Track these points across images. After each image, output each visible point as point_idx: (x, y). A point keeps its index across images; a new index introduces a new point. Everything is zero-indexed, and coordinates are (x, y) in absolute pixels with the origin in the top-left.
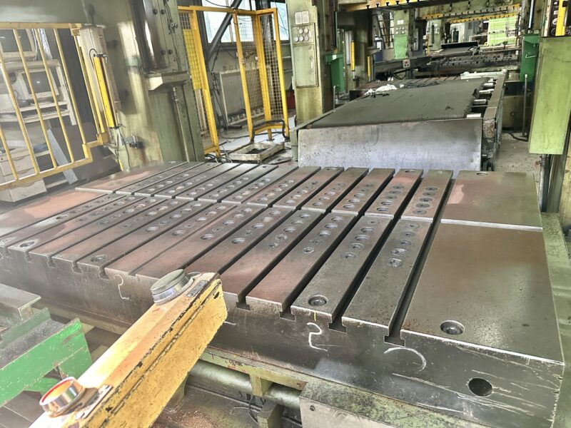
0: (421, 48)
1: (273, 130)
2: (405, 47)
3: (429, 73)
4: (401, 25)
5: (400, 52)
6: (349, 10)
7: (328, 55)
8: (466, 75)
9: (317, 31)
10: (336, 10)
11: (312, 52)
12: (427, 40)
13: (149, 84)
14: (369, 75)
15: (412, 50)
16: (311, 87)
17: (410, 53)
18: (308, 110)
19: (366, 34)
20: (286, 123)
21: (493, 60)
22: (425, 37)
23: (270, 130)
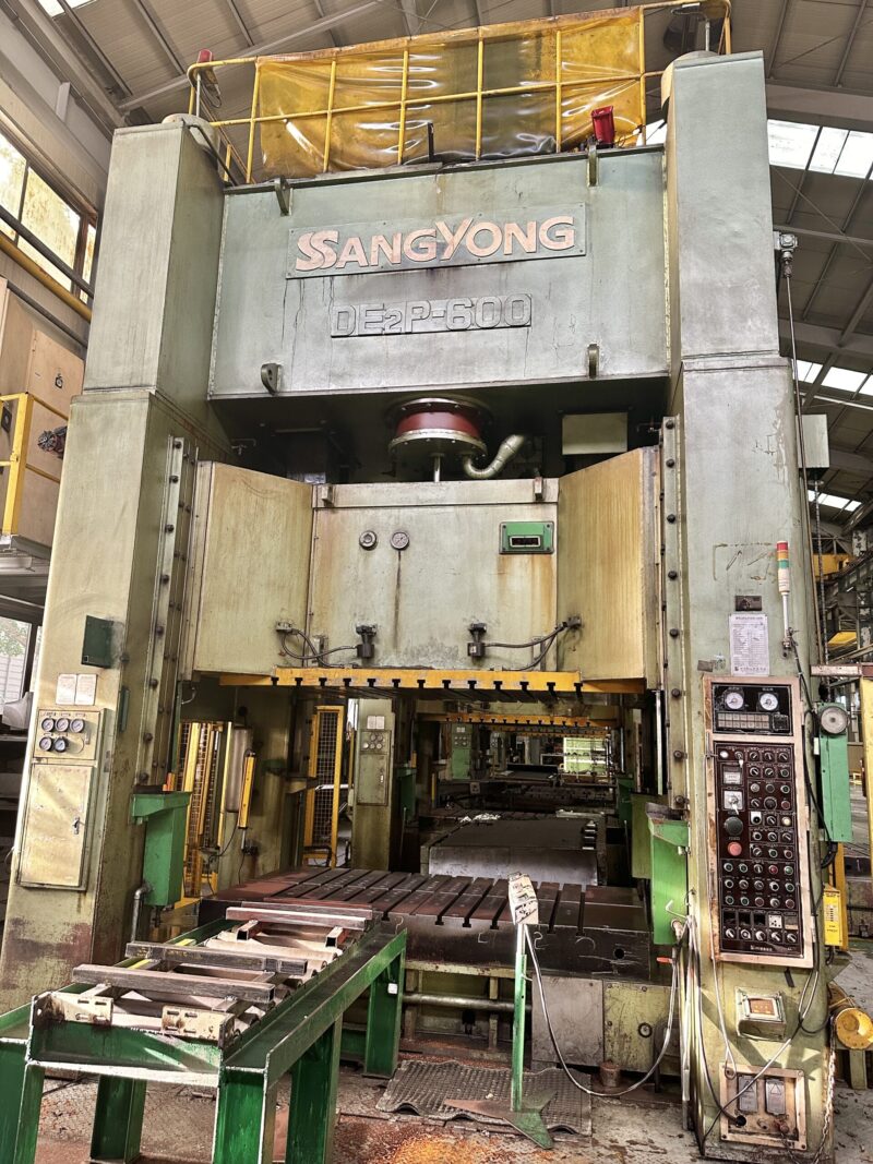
2: (466, 763)
3: (499, 805)
4: (461, 734)
5: (463, 770)
8: (562, 813)
9: (393, 740)
10: (413, 717)
11: (383, 763)
13: (289, 788)
14: (433, 798)
15: (475, 769)
16: (377, 805)
17: (473, 773)
18: (370, 835)
20: (333, 850)
21: (582, 797)
22: (488, 753)
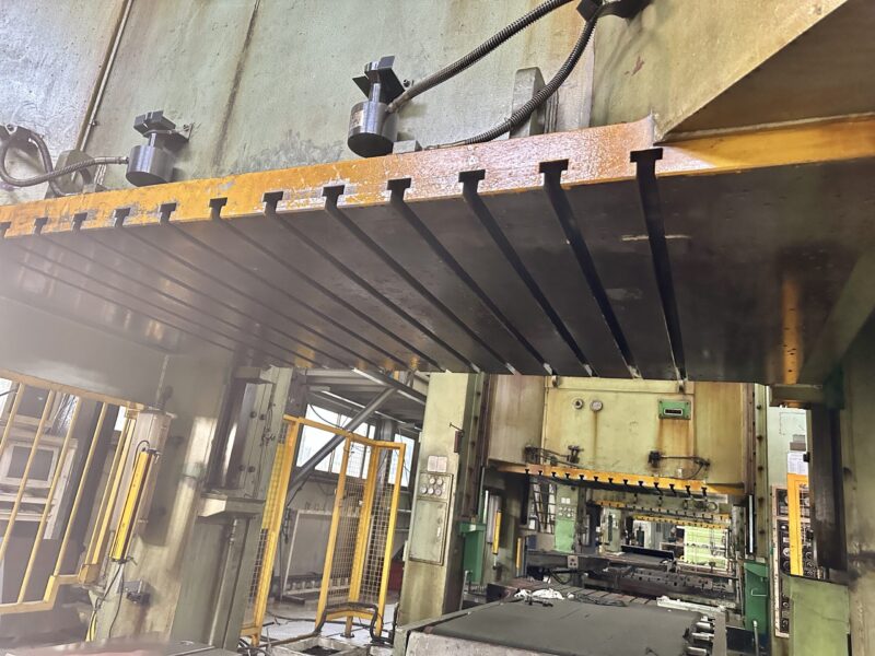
0: (594, 543)
1: (356, 620)
2: (570, 536)
3: (605, 584)
4: (566, 505)
5: (564, 542)
6: (502, 469)
7: (464, 522)
8: (665, 602)
9: (454, 486)
10: (484, 463)
11: (442, 513)
12: (601, 534)
13: (203, 508)
14: (518, 566)
15: (580, 544)
16: (431, 563)
17: (578, 547)
18: (420, 598)
19: (519, 505)
20: (380, 612)
21: (698, 585)
22: (598, 530)
23: (351, 618)
